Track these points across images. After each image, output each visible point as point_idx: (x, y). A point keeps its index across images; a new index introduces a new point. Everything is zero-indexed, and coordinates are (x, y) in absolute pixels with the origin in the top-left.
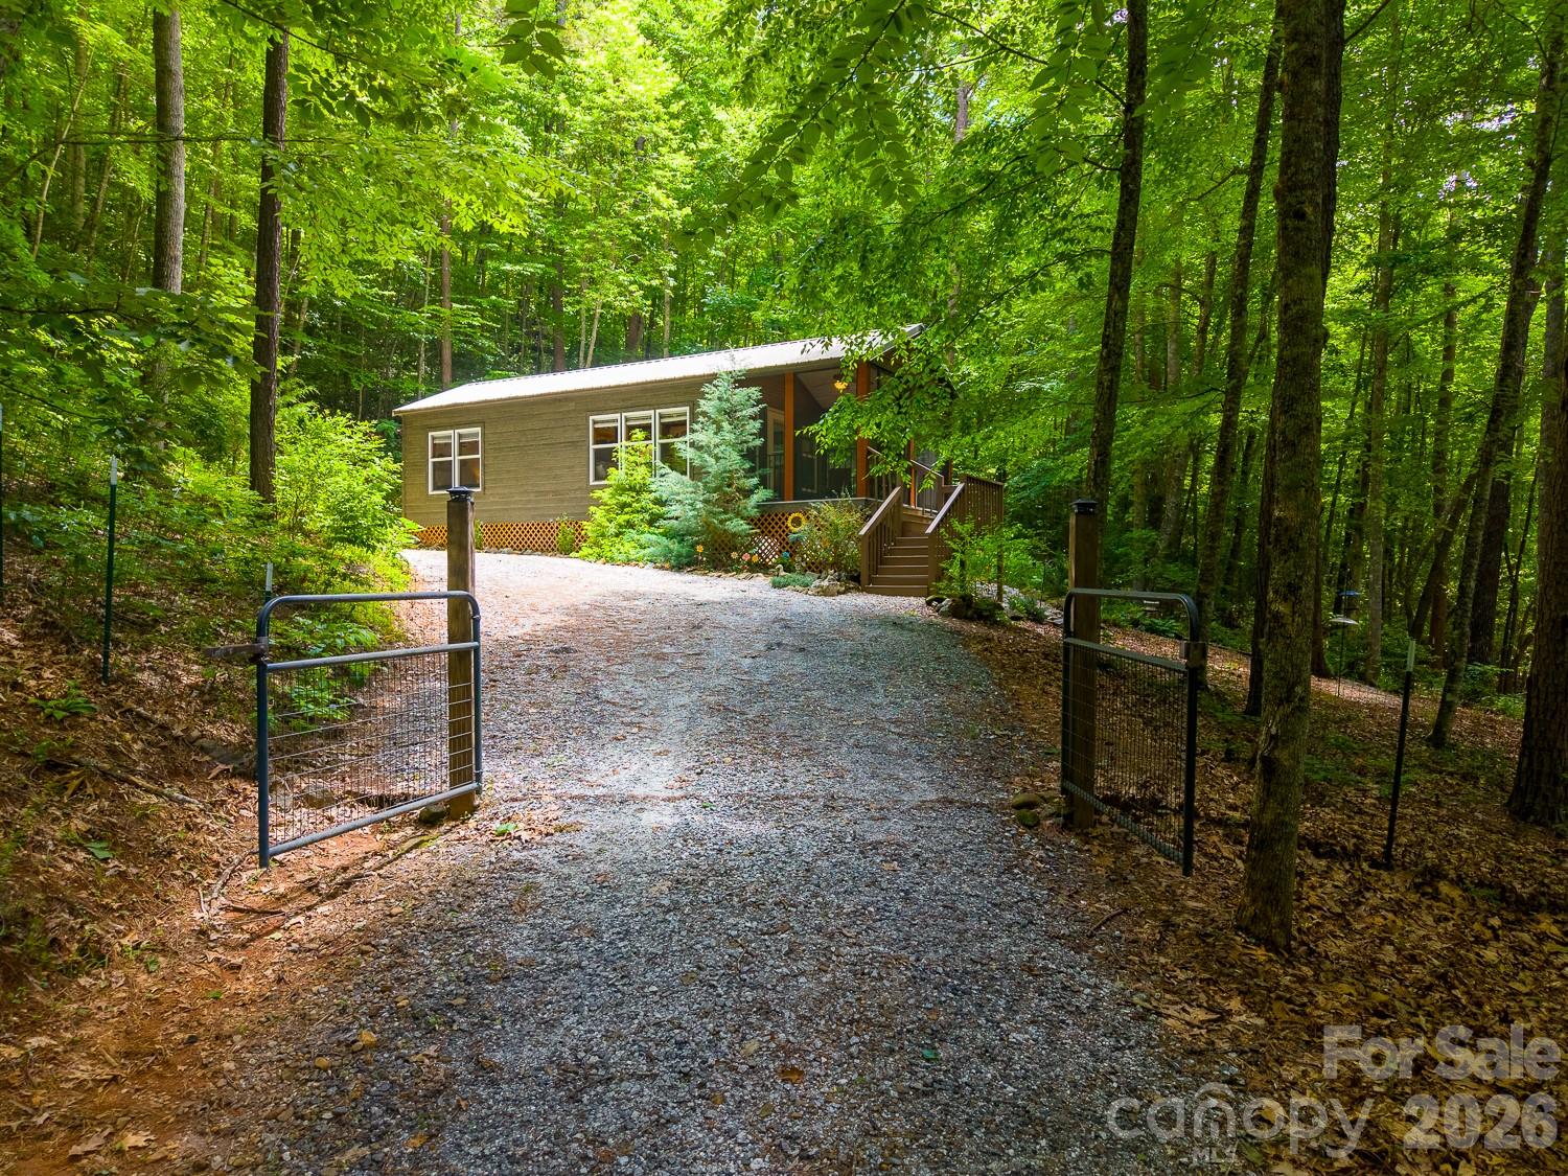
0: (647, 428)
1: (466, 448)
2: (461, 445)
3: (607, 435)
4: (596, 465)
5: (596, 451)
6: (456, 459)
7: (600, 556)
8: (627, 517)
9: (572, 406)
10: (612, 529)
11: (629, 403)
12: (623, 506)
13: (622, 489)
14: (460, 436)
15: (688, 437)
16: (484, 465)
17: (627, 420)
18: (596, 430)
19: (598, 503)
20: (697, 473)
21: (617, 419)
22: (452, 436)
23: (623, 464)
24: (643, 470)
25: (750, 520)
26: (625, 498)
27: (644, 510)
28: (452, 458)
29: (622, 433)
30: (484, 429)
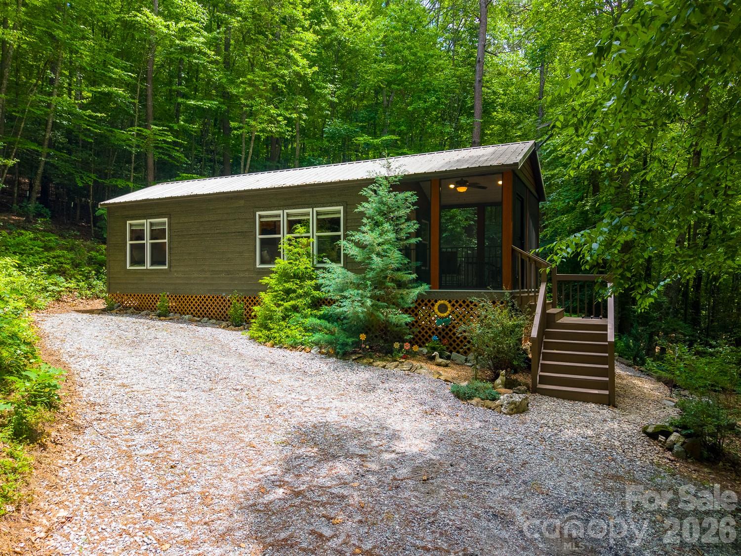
0: (306, 223)
1: (157, 234)
2: (152, 231)
3: (271, 227)
4: (261, 251)
5: (261, 240)
6: (148, 242)
7: (269, 338)
8: (292, 302)
9: (242, 203)
10: (279, 314)
11: (289, 202)
12: (288, 292)
13: (286, 276)
14: (152, 224)
16: (170, 248)
17: (288, 215)
18: (261, 222)
19: (265, 288)
21: (282, 215)
22: (146, 224)
23: (286, 254)
26: (290, 285)
27: (306, 295)
28: (145, 242)
29: (284, 226)
30: (170, 219)
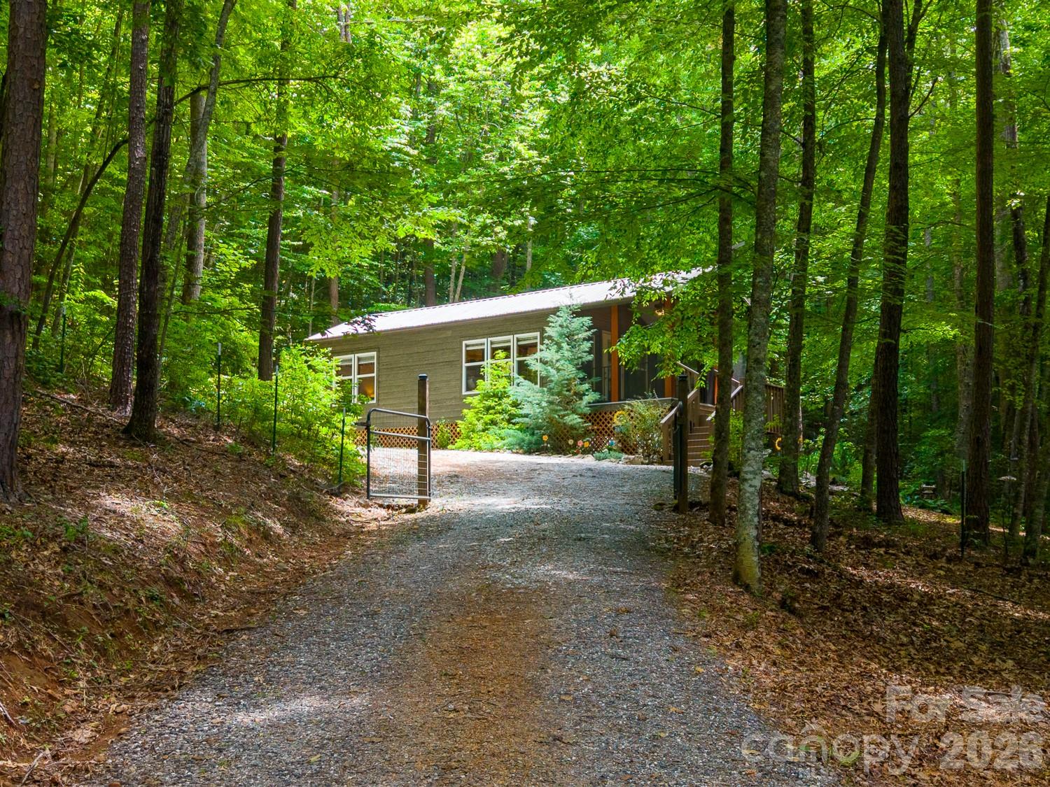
0: (507, 349)
1: (363, 368)
2: (359, 366)
3: (476, 355)
4: (467, 379)
5: (468, 368)
6: (355, 377)
7: (470, 447)
8: (491, 417)
9: (449, 333)
10: (480, 426)
11: (493, 331)
12: (488, 409)
13: (487, 396)
14: (359, 359)
15: (538, 355)
16: (379, 382)
17: (492, 343)
18: (467, 351)
19: (469, 406)
20: (544, 381)
21: (485, 343)
22: (352, 359)
23: (489, 378)
24: (504, 381)
25: (583, 416)
26: (490, 403)
27: (503, 412)
28: (352, 377)
29: (488, 353)
30: (379, 352)
